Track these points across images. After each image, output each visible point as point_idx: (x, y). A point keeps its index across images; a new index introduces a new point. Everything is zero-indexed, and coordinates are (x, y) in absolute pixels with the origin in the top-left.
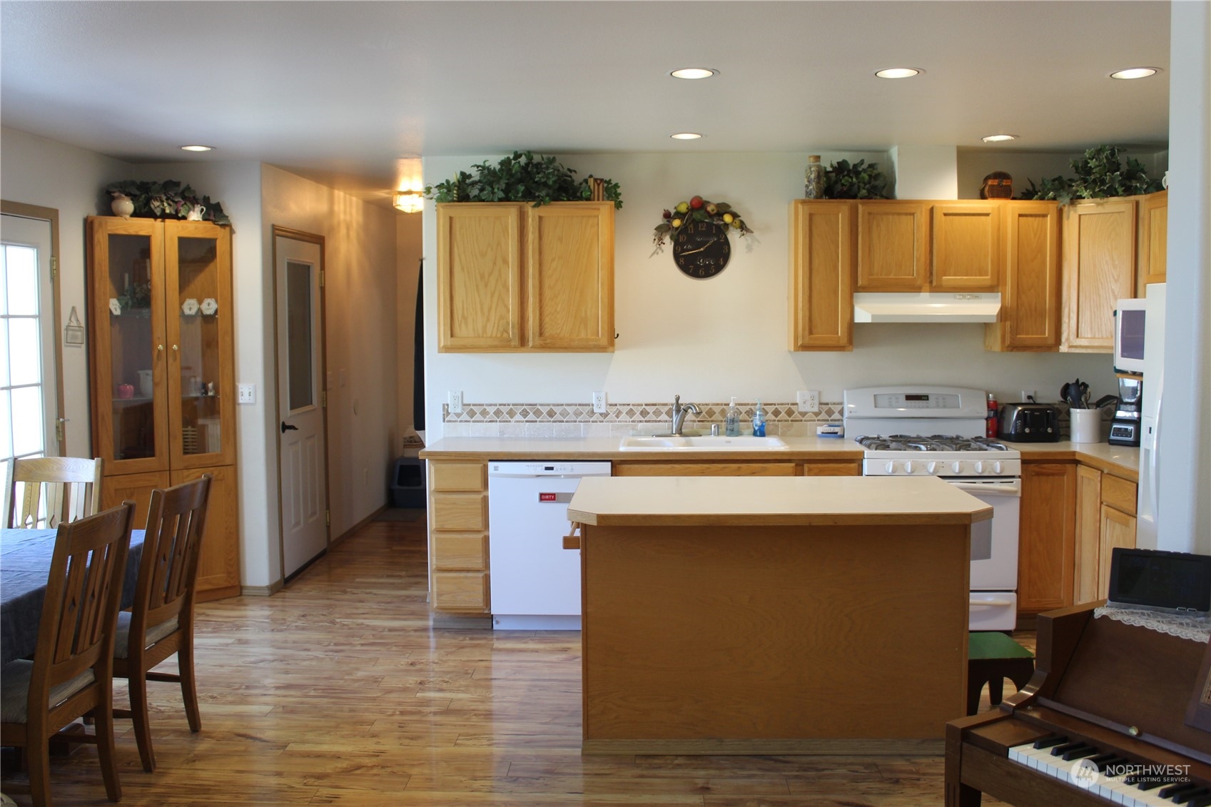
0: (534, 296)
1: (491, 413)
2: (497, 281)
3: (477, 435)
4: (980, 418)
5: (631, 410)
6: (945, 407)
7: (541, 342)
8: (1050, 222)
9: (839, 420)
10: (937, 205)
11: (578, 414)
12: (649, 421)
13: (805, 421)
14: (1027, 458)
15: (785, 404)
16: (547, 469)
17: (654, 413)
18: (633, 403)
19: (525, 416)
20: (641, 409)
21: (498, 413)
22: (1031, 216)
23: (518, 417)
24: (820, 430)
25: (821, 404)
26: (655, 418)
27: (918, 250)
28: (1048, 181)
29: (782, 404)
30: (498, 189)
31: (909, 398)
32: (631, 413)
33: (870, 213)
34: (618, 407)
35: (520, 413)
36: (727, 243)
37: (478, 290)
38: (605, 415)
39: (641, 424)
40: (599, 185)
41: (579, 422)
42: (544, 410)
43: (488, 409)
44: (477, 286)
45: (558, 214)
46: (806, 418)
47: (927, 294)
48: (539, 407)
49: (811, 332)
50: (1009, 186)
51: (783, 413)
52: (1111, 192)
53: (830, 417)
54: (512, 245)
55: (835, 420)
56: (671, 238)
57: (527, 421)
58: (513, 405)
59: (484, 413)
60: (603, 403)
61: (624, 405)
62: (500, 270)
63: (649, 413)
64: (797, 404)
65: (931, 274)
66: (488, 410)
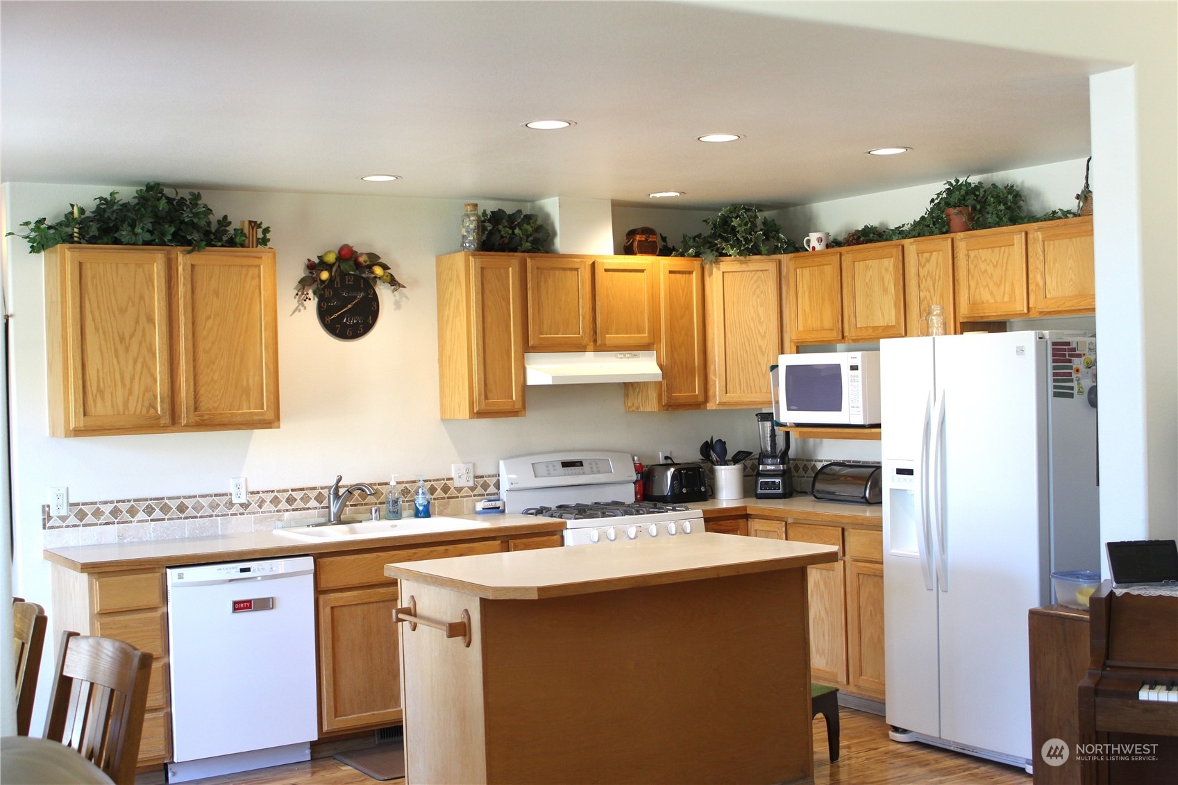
0: (187, 362)
1: (107, 513)
2: (140, 344)
3: (89, 543)
4: (629, 482)
5: (276, 497)
6: (599, 472)
7: (197, 419)
8: (695, 277)
9: (494, 494)
10: (598, 260)
11: (213, 506)
12: (296, 510)
13: (461, 497)
14: (708, 516)
15: (441, 480)
16: (243, 570)
17: (302, 499)
18: (278, 489)
19: (149, 514)
20: (286, 495)
21: (115, 512)
22: (679, 272)
23: (141, 515)
24: (480, 506)
25: (476, 477)
26: (303, 506)
27: (583, 307)
28: (690, 238)
29: (438, 480)
30: (142, 229)
31: (566, 464)
32: (275, 501)
33: (538, 268)
34: (261, 495)
35: (143, 511)
36: (375, 299)
37: (117, 356)
38: (245, 506)
39: (287, 514)
40: (253, 228)
41: (216, 516)
42: (173, 504)
43: (102, 507)
44: (116, 350)
45: (212, 261)
46: (462, 493)
47: (592, 353)
48: (167, 501)
49: (486, 398)
50: (655, 242)
51: (439, 490)
52: (755, 251)
53: (486, 491)
54: (158, 299)
55: (491, 494)
56: (315, 293)
57: (152, 520)
58: (134, 501)
59: (97, 513)
60: (243, 491)
61: (267, 492)
62: (144, 330)
63: (296, 500)
64: (452, 479)
65: (595, 332)
66: (102, 509)
